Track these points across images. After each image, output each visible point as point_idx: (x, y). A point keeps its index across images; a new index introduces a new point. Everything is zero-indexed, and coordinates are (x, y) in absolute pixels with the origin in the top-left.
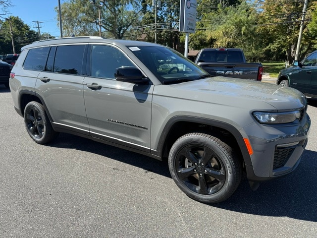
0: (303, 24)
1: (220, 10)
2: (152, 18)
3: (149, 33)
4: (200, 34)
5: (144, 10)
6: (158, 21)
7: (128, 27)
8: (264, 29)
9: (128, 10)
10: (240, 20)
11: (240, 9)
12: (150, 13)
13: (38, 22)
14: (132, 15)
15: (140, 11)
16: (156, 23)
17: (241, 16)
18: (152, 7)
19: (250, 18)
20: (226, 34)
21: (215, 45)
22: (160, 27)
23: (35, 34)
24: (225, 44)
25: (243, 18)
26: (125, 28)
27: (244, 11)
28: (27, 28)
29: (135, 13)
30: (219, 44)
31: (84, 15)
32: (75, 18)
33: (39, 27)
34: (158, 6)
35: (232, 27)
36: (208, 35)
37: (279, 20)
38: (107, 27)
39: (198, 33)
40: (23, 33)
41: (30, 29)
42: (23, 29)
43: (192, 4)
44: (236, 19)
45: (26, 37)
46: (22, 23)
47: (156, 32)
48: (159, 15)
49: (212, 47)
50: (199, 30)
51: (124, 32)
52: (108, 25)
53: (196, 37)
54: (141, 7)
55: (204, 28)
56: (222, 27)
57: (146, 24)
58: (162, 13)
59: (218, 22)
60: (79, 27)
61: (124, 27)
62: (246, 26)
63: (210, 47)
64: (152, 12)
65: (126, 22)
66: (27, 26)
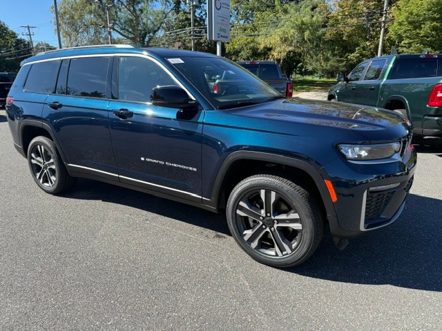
0: (384, 26)
1: (278, 7)
2: (188, 19)
3: (185, 40)
4: (252, 42)
5: (177, 8)
6: (196, 24)
7: (155, 32)
8: (337, 33)
9: (155, 9)
10: (302, 22)
11: (303, 7)
12: (185, 13)
13: (28, 27)
14: (160, 16)
15: (172, 9)
16: (192, 27)
17: (304, 17)
18: (188, 5)
19: (314, 19)
20: (285, 40)
21: (271, 56)
22: (200, 32)
23: (25, 45)
24: (284, 54)
25: (307, 19)
26: (151, 34)
27: (308, 9)
28: (13, 35)
29: (164, 13)
30: (275, 54)
31: (92, 16)
32: (78, 21)
33: (30, 35)
34: (194, 3)
35: (292, 31)
36: (262, 43)
37: (355, 21)
38: (126, 34)
39: (249, 40)
40: (8, 43)
41: (19, 38)
42: (7, 37)
43: (223, 4)
44: (297, 20)
45: (13, 49)
46: (6, 29)
47: (193, 39)
48: (198, 16)
49: (267, 59)
50: (251, 36)
51: (150, 40)
52: (128, 31)
53: (246, 45)
54: (173, 5)
55: (256, 33)
56: (279, 31)
57: (180, 28)
58: (201, 12)
59: (275, 24)
60: (86, 34)
61: (149, 33)
62: (310, 30)
63: (264, 59)
64: (188, 11)
65: (152, 26)
66: (14, 34)
